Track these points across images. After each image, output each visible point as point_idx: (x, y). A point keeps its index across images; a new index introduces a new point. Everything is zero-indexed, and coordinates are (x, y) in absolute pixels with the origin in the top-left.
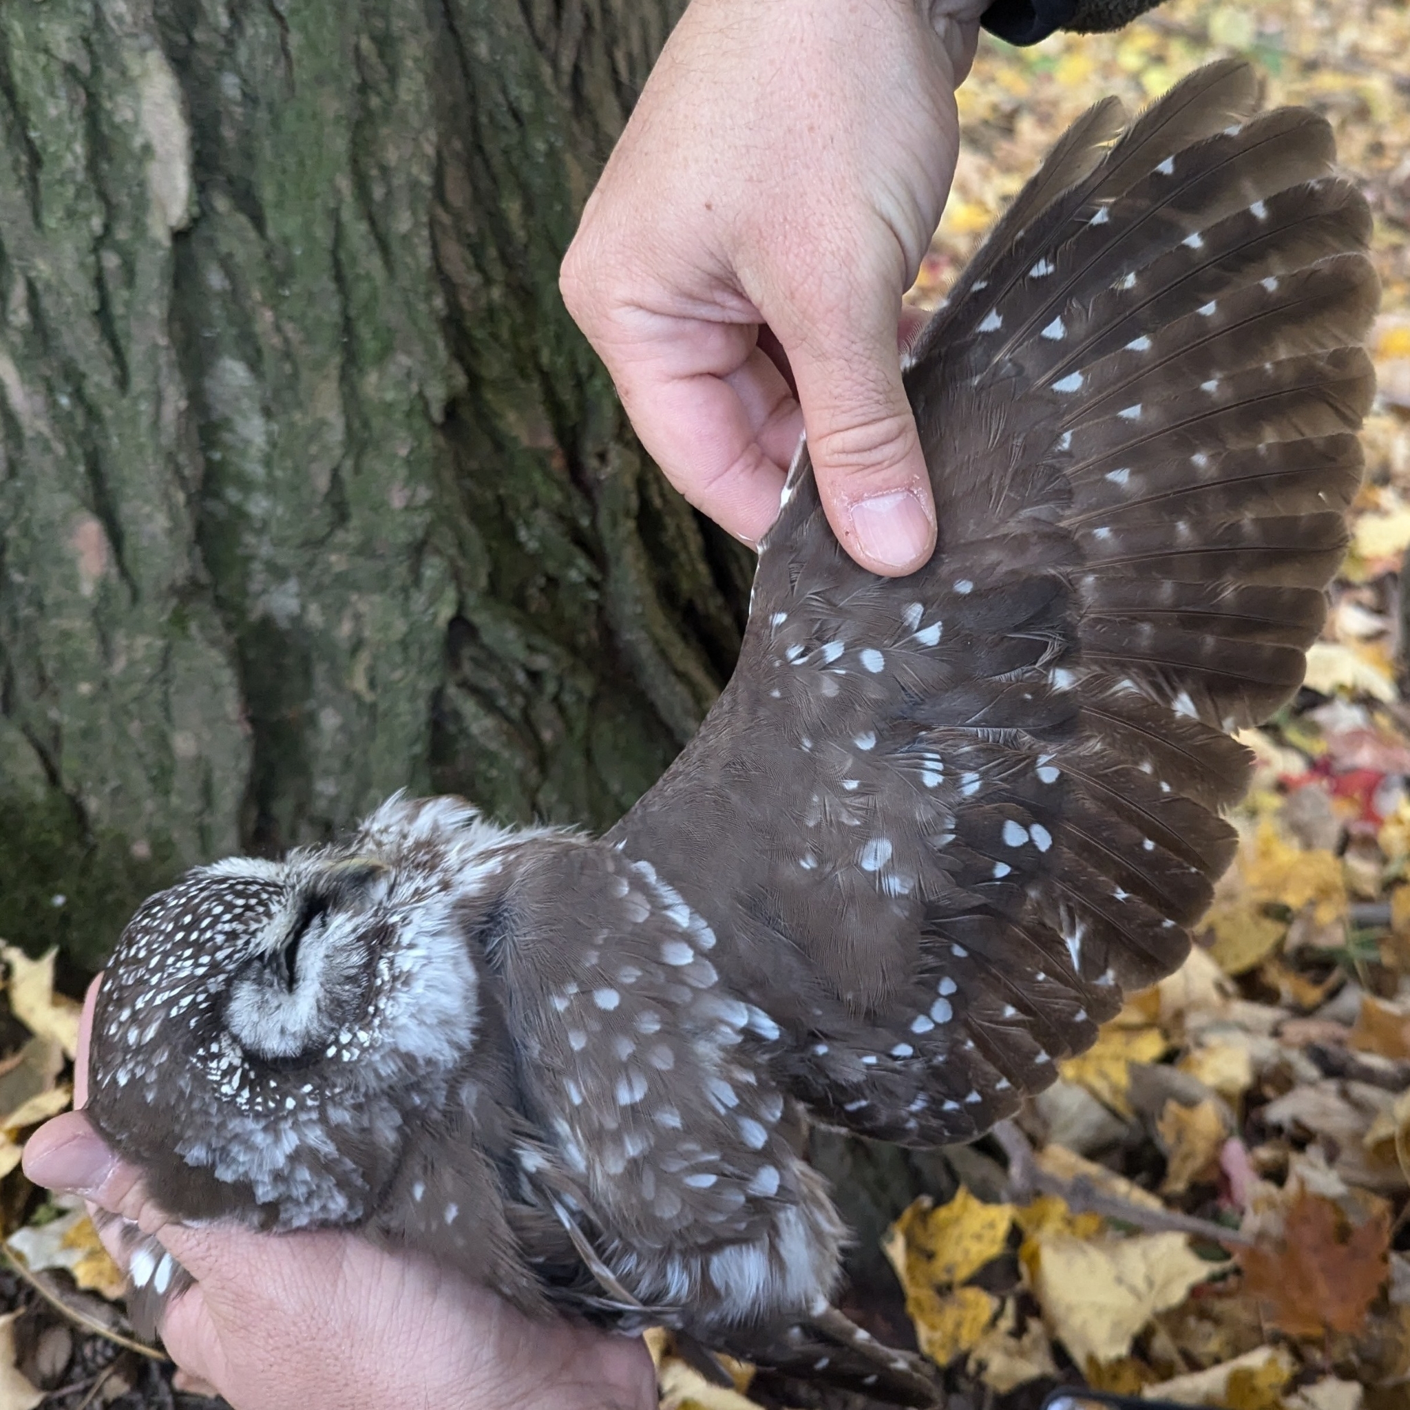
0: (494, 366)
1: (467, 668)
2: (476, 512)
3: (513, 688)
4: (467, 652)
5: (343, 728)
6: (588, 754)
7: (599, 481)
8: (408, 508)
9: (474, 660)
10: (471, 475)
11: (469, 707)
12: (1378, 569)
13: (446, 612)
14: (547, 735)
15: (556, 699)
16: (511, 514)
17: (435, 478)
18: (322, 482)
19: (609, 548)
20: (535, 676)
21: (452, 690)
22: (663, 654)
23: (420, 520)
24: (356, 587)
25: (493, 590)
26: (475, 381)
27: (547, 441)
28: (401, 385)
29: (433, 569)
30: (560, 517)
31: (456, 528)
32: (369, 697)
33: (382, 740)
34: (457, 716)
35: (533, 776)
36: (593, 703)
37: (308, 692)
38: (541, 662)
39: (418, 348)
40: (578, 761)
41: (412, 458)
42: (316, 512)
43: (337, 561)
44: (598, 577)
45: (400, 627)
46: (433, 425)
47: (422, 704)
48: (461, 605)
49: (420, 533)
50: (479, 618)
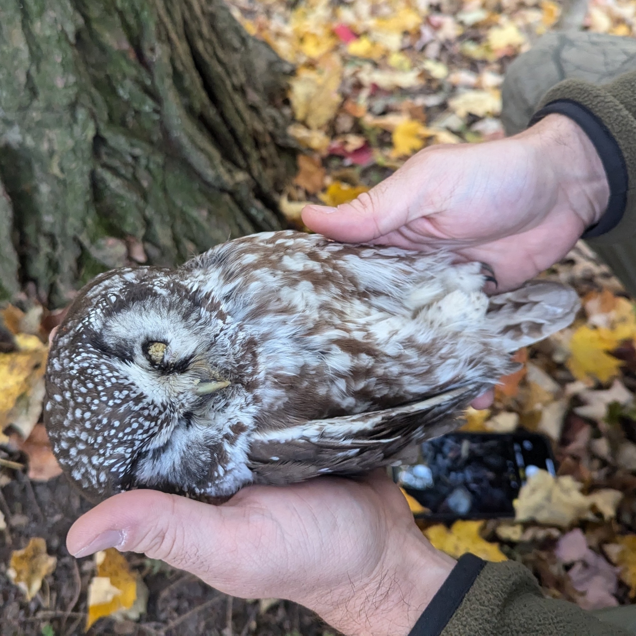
0: (95, 12)
1: (105, 158)
2: (97, 84)
3: (126, 164)
4: (103, 150)
5: (52, 192)
6: (165, 190)
7: (153, 63)
8: (66, 87)
9: (107, 154)
10: (93, 66)
11: (107, 176)
12: (500, 54)
13: (90, 133)
14: (145, 184)
15: (147, 168)
16: (114, 83)
17: (77, 72)
18: (22, 79)
19: (161, 93)
20: (135, 158)
21: (99, 170)
22: (193, 141)
23: (72, 92)
24: (48, 126)
25: (111, 120)
26: (87, 20)
27: (126, 46)
28: (51, 27)
29: (81, 114)
30: (137, 81)
31: (90, 94)
32: (61, 176)
33: (71, 196)
34: (103, 180)
35: (141, 203)
36: (164, 167)
37: (32, 177)
38: (137, 151)
39: (58, 8)
40: (160, 194)
41: (64, 63)
42: (22, 94)
43: (35, 115)
44: (159, 109)
45: (70, 143)
46: (71, 45)
47: (87, 178)
48: (97, 129)
49: (73, 98)
50: (107, 134)
